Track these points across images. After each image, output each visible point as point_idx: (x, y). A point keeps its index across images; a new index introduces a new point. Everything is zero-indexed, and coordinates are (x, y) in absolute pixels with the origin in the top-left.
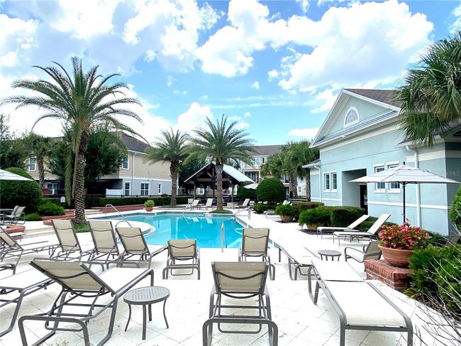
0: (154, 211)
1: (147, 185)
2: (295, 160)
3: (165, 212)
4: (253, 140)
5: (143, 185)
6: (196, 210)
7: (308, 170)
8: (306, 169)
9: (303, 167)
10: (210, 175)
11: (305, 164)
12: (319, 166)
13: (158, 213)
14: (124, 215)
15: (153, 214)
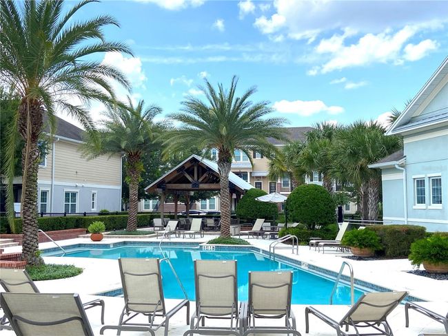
0: (105, 241)
1: (74, 195)
2: (354, 155)
3: (125, 243)
4: (285, 120)
5: (67, 194)
6: (174, 239)
7: (378, 172)
8: (375, 170)
9: (370, 166)
10: (190, 179)
11: (371, 161)
12: (402, 166)
13: (115, 245)
14: (66, 248)
15: (107, 246)
